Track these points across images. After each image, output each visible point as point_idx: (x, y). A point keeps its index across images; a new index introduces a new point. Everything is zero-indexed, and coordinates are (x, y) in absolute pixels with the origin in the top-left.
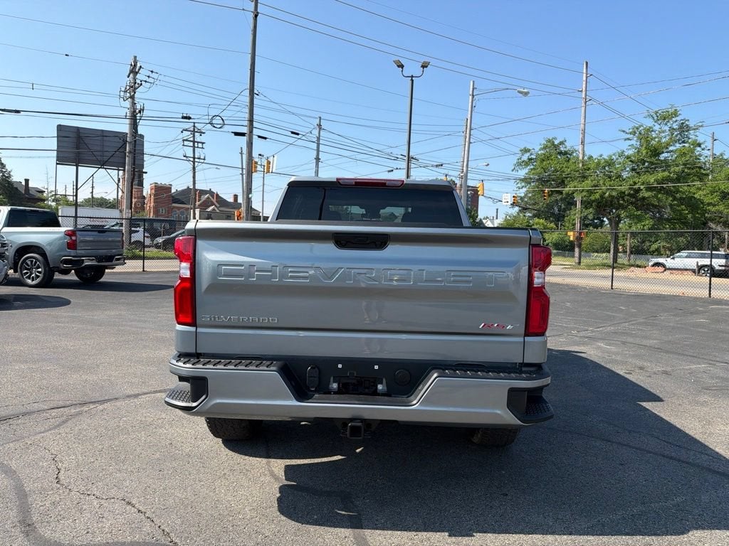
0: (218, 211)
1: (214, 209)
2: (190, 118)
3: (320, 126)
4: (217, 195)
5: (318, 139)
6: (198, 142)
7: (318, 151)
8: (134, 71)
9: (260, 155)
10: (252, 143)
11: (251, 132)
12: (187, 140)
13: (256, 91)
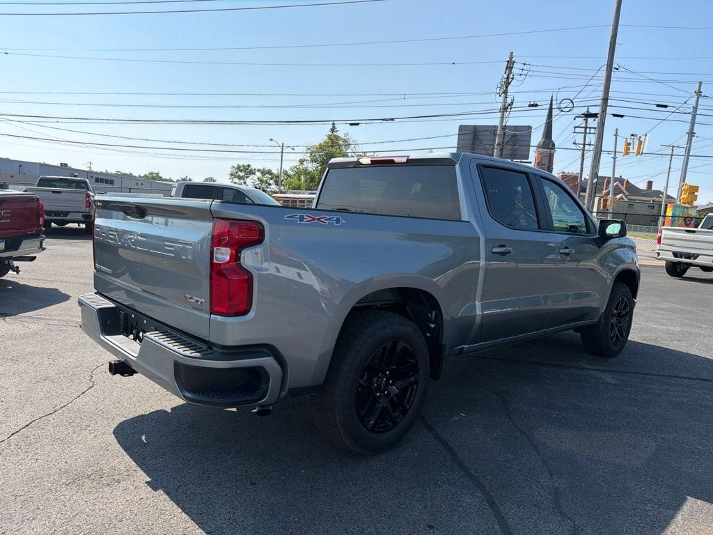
0: (626, 200)
1: (621, 198)
2: (536, 105)
3: (699, 93)
4: (628, 182)
5: (695, 108)
6: (590, 128)
7: (693, 123)
8: (510, 66)
9: (633, 135)
10: (603, 124)
11: (604, 111)
12: (578, 127)
13: (615, 65)
